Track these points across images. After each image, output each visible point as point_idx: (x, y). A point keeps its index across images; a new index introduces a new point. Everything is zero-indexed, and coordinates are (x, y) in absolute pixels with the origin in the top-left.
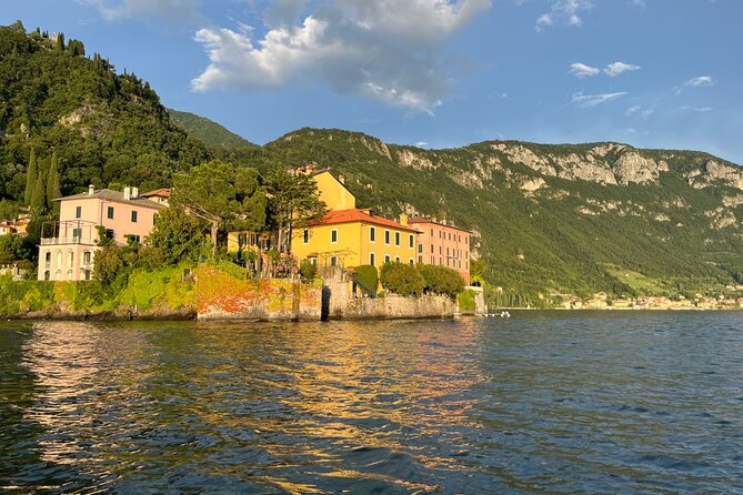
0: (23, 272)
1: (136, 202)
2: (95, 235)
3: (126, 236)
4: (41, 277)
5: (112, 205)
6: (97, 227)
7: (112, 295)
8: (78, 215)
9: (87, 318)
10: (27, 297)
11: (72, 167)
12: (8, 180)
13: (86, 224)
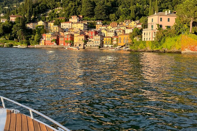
0: (139, 38)
1: (169, 15)
2: (157, 27)
3: (166, 26)
4: (143, 40)
5: (161, 17)
6: (157, 24)
7: (161, 45)
8: (152, 21)
9: (153, 51)
10: (140, 45)
11: (162, 3)
12: (144, 10)
13: (154, 24)
